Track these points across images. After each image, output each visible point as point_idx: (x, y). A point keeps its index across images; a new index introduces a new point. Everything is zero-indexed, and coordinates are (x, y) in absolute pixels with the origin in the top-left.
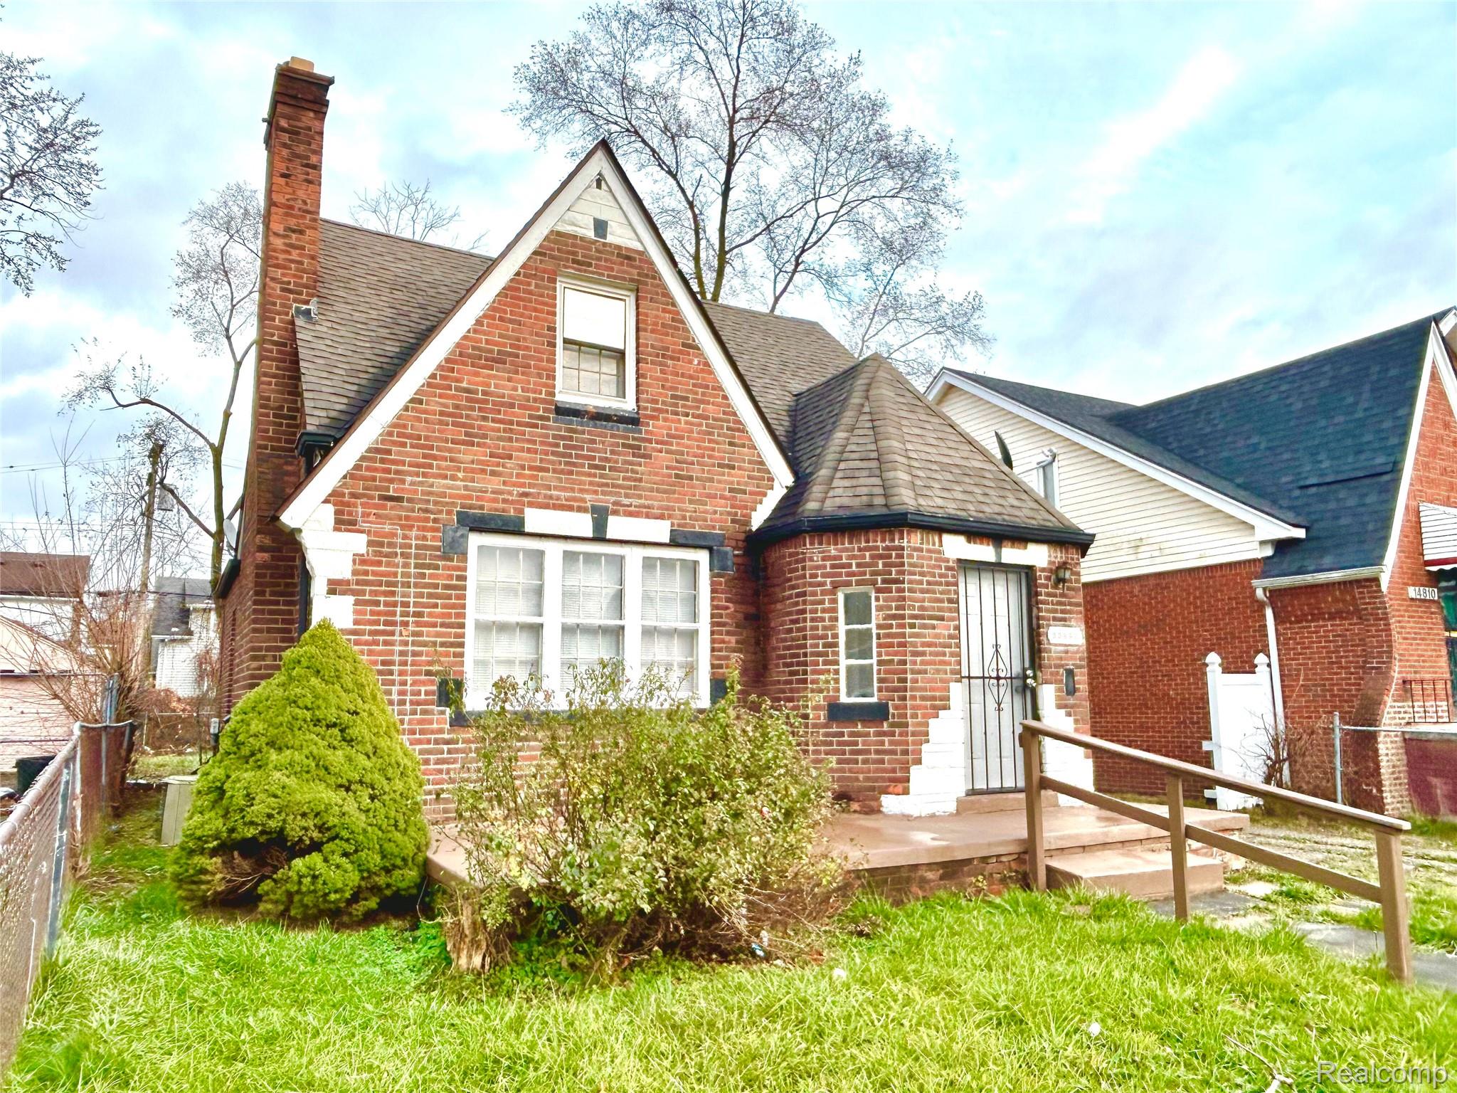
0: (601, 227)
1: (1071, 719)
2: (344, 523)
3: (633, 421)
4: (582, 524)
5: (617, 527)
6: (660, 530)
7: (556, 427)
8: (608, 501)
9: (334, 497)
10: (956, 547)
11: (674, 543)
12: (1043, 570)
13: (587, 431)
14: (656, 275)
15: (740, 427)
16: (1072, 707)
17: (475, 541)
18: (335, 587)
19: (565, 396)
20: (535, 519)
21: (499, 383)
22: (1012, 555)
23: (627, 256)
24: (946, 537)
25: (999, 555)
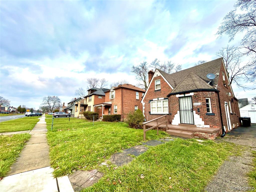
0: (157, 75)
1: (199, 116)
2: (144, 102)
3: (160, 90)
4: (157, 99)
5: (159, 99)
6: (163, 98)
7: (155, 92)
8: (158, 97)
9: (143, 101)
10: (178, 96)
11: (164, 99)
12: (193, 96)
13: (157, 92)
14: (161, 77)
15: (170, 87)
16: (199, 114)
17: (151, 102)
18: (144, 106)
19: (156, 90)
20: (154, 100)
21: (151, 90)
22: (186, 95)
23: (159, 76)
24: (176, 95)
25: (185, 95)
